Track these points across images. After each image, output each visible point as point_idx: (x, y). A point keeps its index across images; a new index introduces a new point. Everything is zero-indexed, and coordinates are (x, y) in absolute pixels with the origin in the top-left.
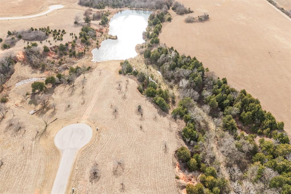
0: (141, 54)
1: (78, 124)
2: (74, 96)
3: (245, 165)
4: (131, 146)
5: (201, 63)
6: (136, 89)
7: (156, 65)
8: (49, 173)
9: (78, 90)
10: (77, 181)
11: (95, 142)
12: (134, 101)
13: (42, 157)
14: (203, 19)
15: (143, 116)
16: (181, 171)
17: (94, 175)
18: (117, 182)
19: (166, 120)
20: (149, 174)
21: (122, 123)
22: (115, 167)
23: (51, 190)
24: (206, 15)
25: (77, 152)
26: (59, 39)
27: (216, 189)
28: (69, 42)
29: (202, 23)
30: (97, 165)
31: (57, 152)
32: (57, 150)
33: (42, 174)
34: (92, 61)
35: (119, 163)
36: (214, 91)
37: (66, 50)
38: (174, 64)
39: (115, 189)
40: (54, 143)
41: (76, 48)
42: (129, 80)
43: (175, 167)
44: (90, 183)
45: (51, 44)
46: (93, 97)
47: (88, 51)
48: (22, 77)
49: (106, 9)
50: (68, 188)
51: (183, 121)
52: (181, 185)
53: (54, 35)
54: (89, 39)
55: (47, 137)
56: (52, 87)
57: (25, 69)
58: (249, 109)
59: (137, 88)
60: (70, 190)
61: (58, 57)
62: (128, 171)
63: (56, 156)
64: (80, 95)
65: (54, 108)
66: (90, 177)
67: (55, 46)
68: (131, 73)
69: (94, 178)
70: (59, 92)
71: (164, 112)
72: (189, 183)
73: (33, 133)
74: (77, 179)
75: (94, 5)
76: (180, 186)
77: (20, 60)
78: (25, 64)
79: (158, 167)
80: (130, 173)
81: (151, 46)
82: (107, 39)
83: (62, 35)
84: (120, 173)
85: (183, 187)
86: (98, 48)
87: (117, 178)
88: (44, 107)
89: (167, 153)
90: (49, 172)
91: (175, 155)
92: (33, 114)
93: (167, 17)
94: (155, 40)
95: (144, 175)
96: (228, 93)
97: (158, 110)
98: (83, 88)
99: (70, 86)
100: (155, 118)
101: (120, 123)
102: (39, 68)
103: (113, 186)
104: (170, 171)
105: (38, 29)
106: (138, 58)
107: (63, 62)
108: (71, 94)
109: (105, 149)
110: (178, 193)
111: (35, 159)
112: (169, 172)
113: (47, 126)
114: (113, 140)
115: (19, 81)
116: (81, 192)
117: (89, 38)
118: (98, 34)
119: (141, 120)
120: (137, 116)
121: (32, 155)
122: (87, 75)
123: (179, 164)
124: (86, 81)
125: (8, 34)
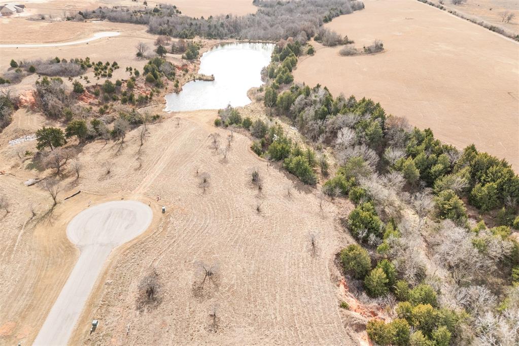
0: (259, 100)
1: (123, 201)
2: (120, 158)
3: (497, 288)
4: (236, 242)
5: (378, 105)
6: (248, 148)
7: (287, 116)
8: (44, 292)
9: (131, 149)
10: (105, 306)
11: (157, 234)
12: (243, 167)
13: (33, 259)
14: (373, 49)
15: (262, 191)
16: (352, 295)
17: (149, 296)
18: (202, 311)
19: (312, 200)
20: (278, 297)
21: (218, 202)
22: (199, 280)
23: (42, 326)
24: (379, 44)
25: (113, 250)
26: (104, 76)
27: (440, 331)
28: (122, 80)
29: (373, 56)
30: (157, 275)
31: (69, 250)
32: (70, 246)
33: (26, 292)
34: (163, 110)
35: (209, 274)
36: (409, 150)
37: (115, 93)
38: (323, 109)
39: (195, 327)
40: (65, 234)
41: (136, 90)
42: (235, 134)
43: (338, 286)
44: (138, 312)
45: (88, 82)
46: (160, 160)
47: (158, 95)
48: (23, 131)
49: (196, 39)
50: (82, 322)
51: (348, 201)
52: (355, 322)
53: (96, 69)
54: (162, 78)
55: (51, 224)
56: (80, 143)
57: (32, 119)
58: (489, 180)
59: (251, 147)
60: (88, 326)
61: (99, 102)
62: (227, 289)
63: (65, 257)
64: (134, 156)
65: (77, 175)
66: (139, 299)
67: (97, 84)
68: (239, 124)
69: (148, 303)
70: (92, 151)
71: (306, 186)
72: (372, 319)
73: (22, 217)
74: (107, 302)
75: (174, 33)
76: (352, 323)
77: (26, 104)
78: (34, 112)
79: (298, 283)
80: (233, 295)
81: (277, 88)
82: (194, 80)
83: (112, 71)
84: (209, 292)
85: (360, 327)
86: (177, 92)
87: (201, 302)
88: (55, 174)
89: (318, 258)
90: (45, 289)
91: (335, 262)
92: (31, 185)
93: (305, 49)
94: (284, 77)
95: (266, 298)
96: (439, 153)
97: (293, 182)
98: (142, 144)
99: (115, 143)
100: (289, 195)
101: (214, 201)
102: (60, 118)
103: (191, 320)
104: (326, 292)
105: (69, 61)
106: (252, 107)
107: (108, 111)
108: (116, 155)
109: (178, 247)
110: (349, 337)
111: (18, 262)
112: (324, 295)
113: (55, 204)
114: (196, 231)
115: (17, 137)
116: (112, 330)
117: (160, 77)
118: (179, 72)
119: (257, 197)
120: (250, 191)
121: (13, 256)
122: (151, 127)
123: (345, 281)
124: (150, 135)
125: (10, 66)
